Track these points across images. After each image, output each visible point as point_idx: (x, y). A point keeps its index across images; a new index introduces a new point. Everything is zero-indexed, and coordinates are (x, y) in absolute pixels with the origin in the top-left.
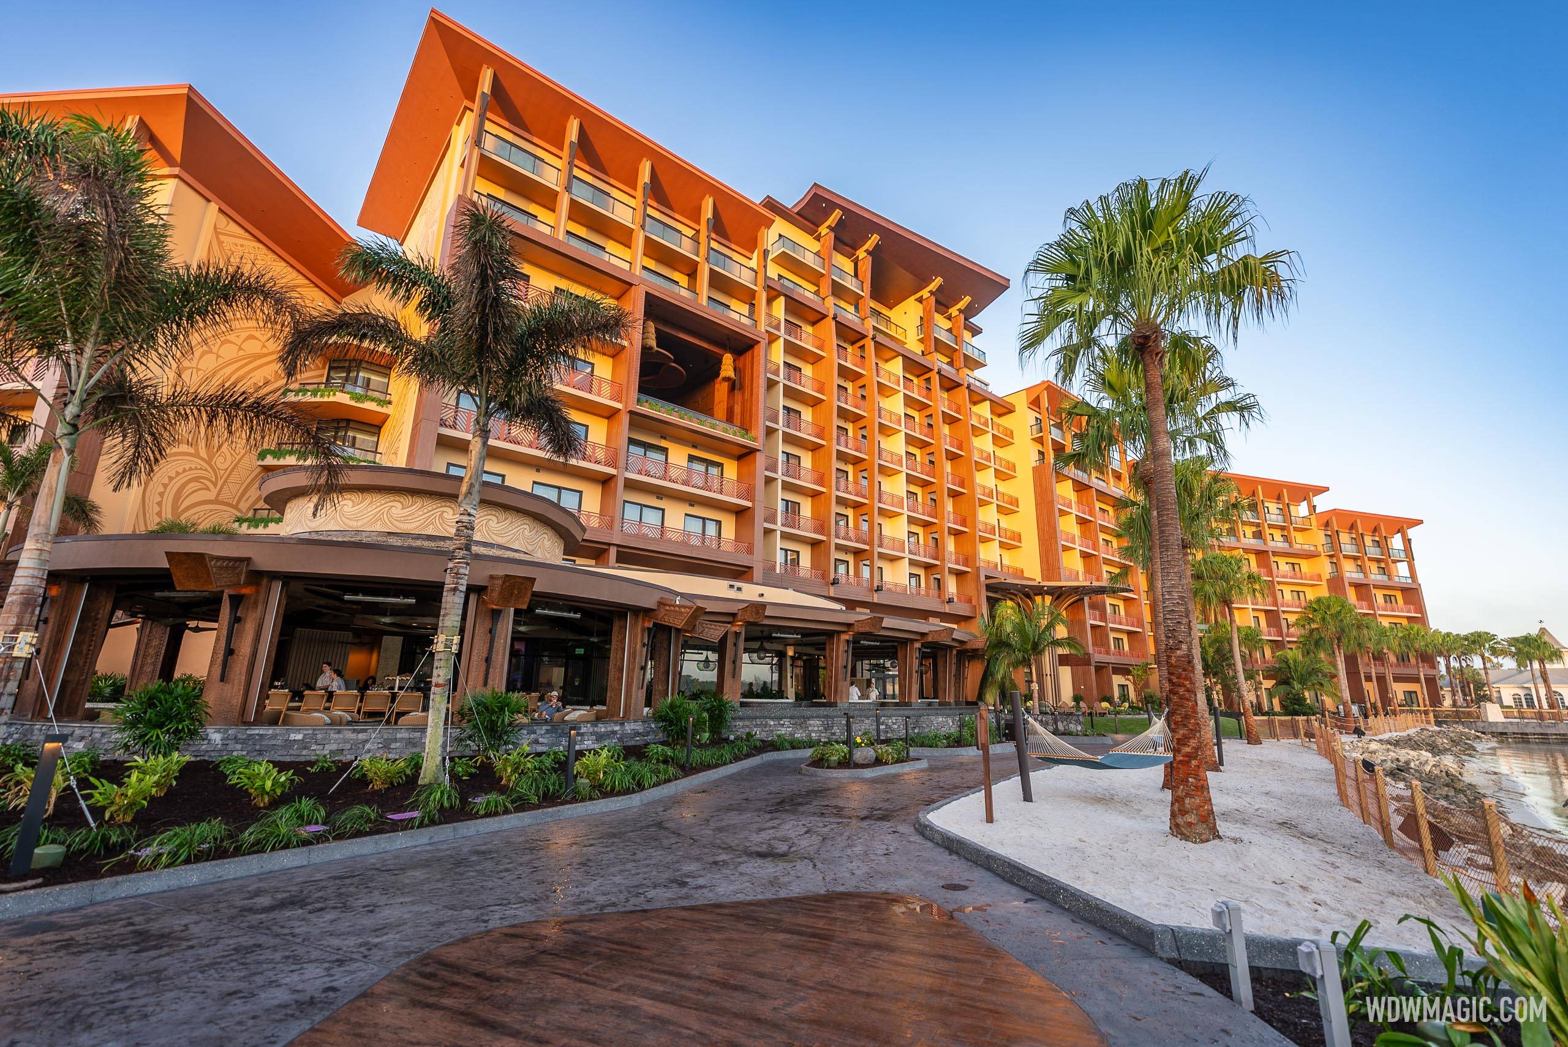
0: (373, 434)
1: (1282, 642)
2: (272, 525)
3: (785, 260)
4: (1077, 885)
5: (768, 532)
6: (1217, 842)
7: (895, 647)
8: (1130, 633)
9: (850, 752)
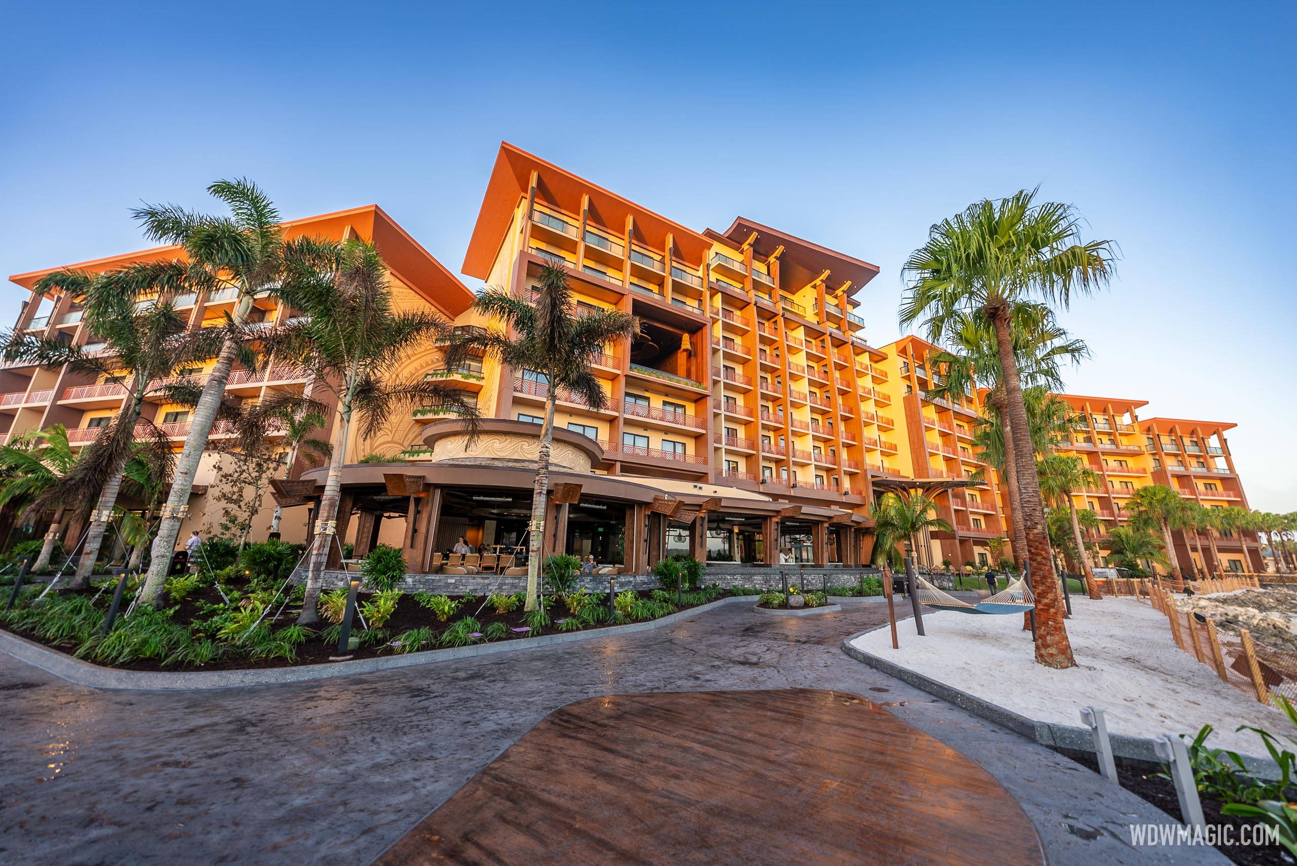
0: (474, 397)
1: (1115, 521)
2: (421, 454)
3: (723, 270)
4: (970, 692)
5: (717, 449)
6: (1074, 668)
7: (810, 527)
8: (985, 515)
9: (787, 599)
